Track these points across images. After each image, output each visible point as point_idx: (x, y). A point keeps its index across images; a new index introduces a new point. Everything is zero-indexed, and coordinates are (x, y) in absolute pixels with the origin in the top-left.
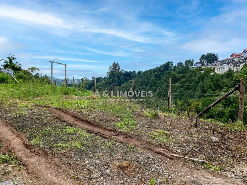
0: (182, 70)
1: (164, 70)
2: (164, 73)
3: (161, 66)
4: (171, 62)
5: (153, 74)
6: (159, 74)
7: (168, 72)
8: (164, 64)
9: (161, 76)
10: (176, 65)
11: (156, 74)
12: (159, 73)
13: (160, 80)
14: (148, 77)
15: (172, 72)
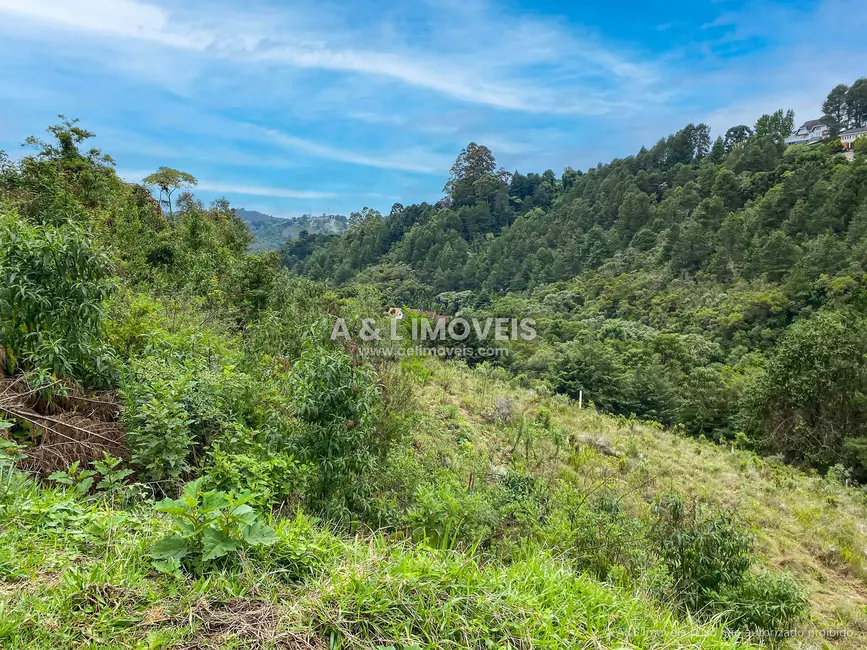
0: (756, 153)
1: (673, 160)
2: (674, 172)
3: (661, 146)
4: (702, 127)
5: (631, 178)
6: (653, 178)
7: (690, 166)
8: (671, 138)
9: (665, 184)
10: (724, 138)
11: (641, 179)
12: (653, 174)
13: (659, 200)
14: (607, 192)
15: (706, 166)
